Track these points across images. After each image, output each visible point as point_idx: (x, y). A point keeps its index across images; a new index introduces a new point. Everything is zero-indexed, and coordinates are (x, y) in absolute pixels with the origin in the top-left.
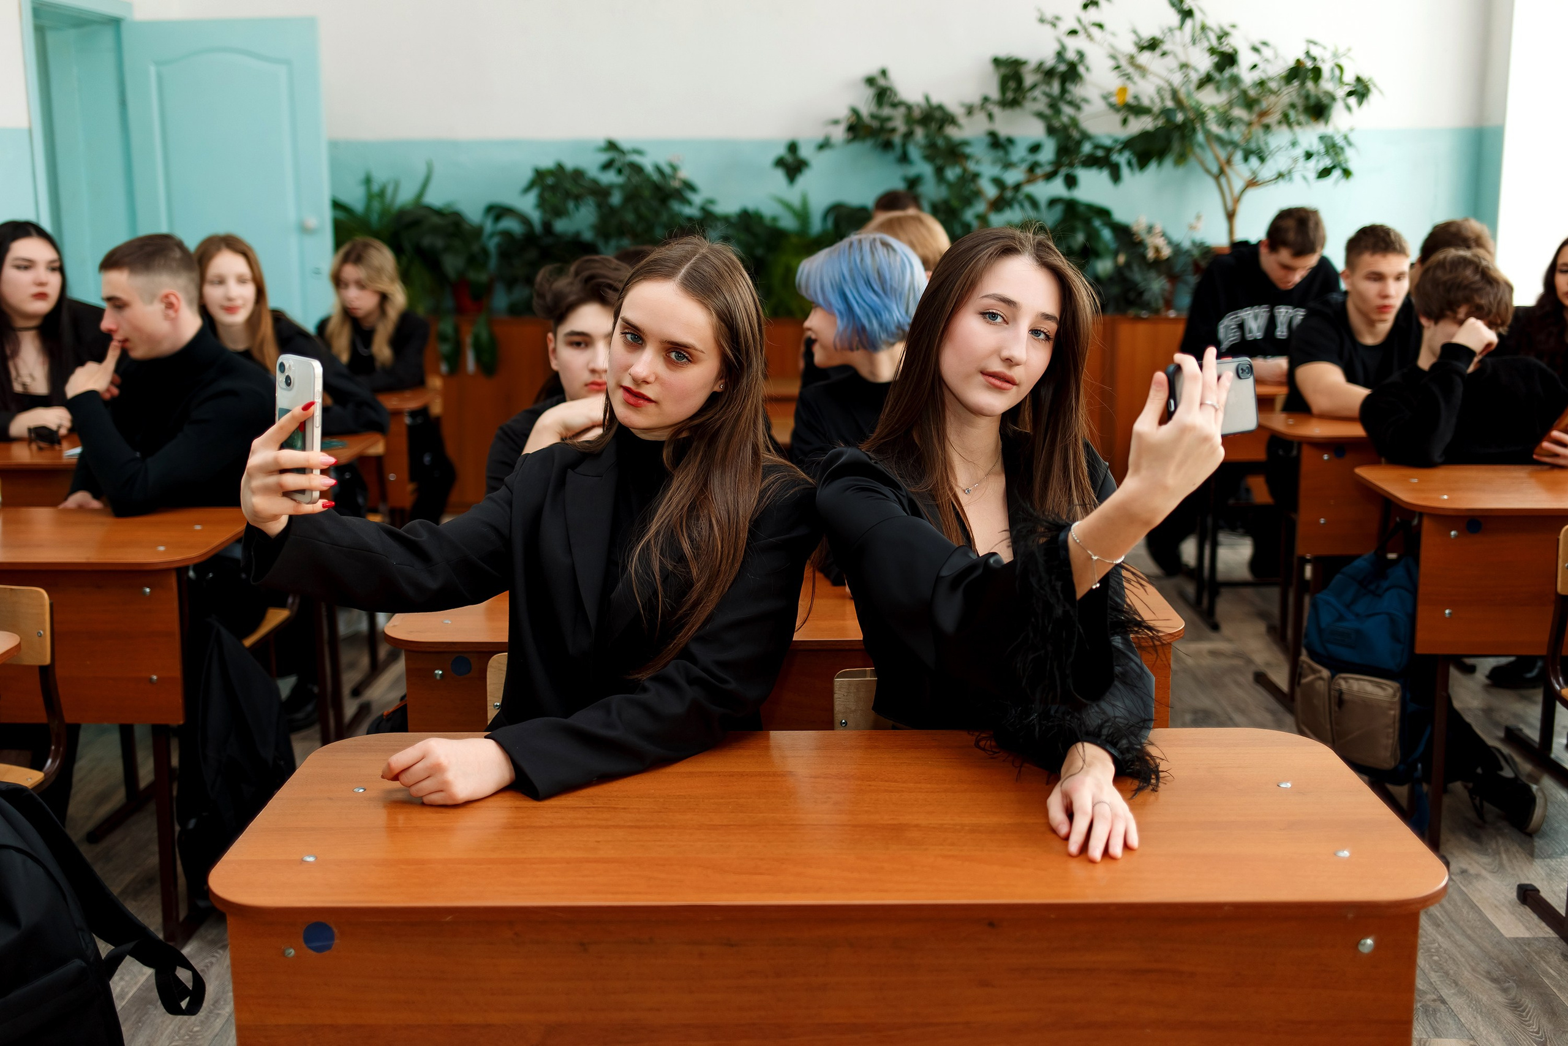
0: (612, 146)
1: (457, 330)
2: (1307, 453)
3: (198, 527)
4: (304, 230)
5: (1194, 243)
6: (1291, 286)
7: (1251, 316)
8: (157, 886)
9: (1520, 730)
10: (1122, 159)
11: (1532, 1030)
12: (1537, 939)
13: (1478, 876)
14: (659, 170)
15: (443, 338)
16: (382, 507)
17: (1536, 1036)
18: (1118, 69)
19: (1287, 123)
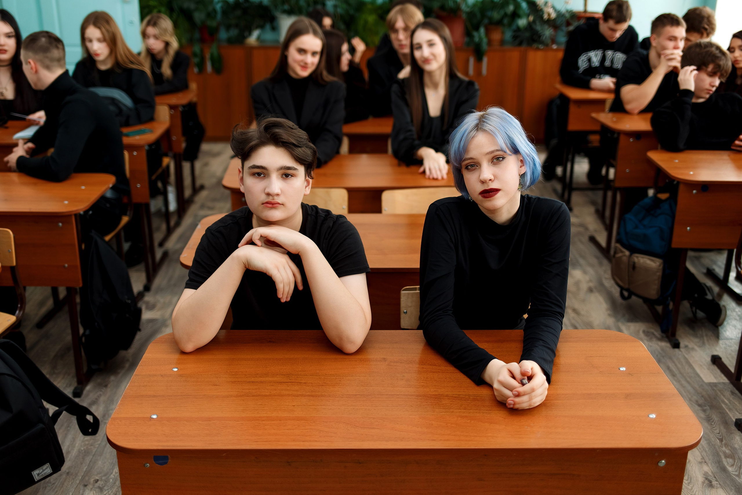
1: (202, 51)
2: (622, 138)
3: (83, 187)
4: (124, 1)
5: (567, 11)
6: (615, 39)
7: (594, 55)
8: (72, 353)
9: (714, 270)
11: (716, 432)
12: (719, 383)
13: (693, 349)
15: (195, 55)
16: (171, 154)
17: (718, 436)
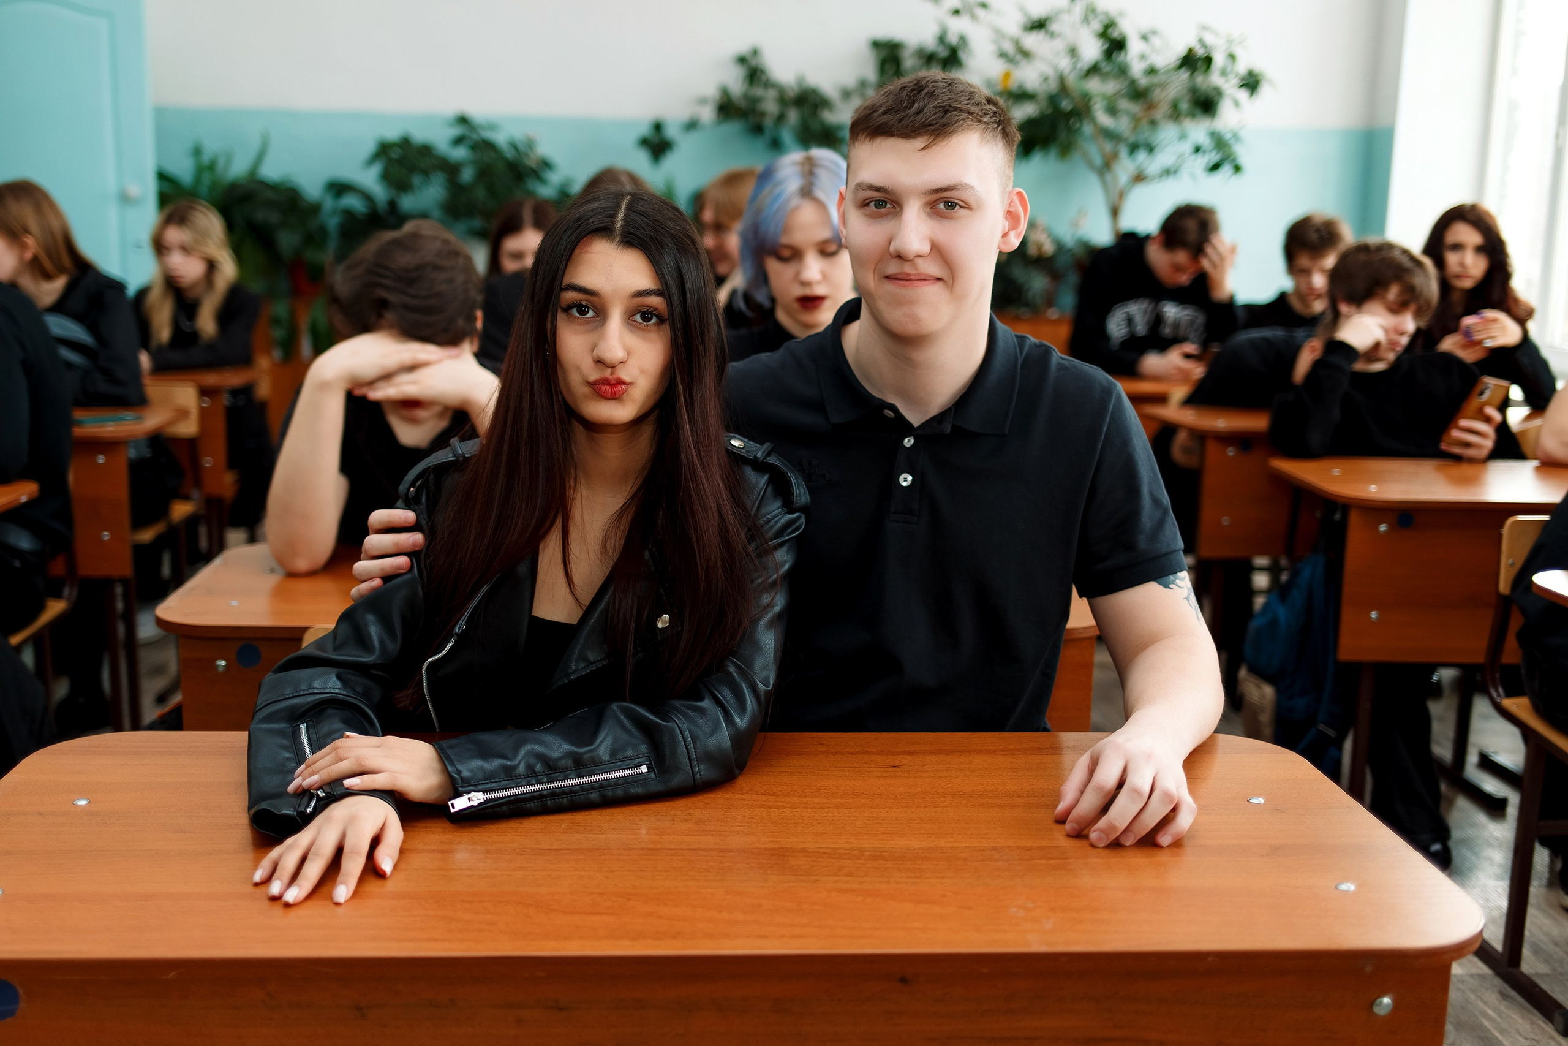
0: (463, 120)
1: (292, 313)
4: (125, 199)
5: (1077, 241)
7: (1136, 310)
14: (514, 146)
15: (276, 321)
18: (1003, 55)
19: (1175, 116)
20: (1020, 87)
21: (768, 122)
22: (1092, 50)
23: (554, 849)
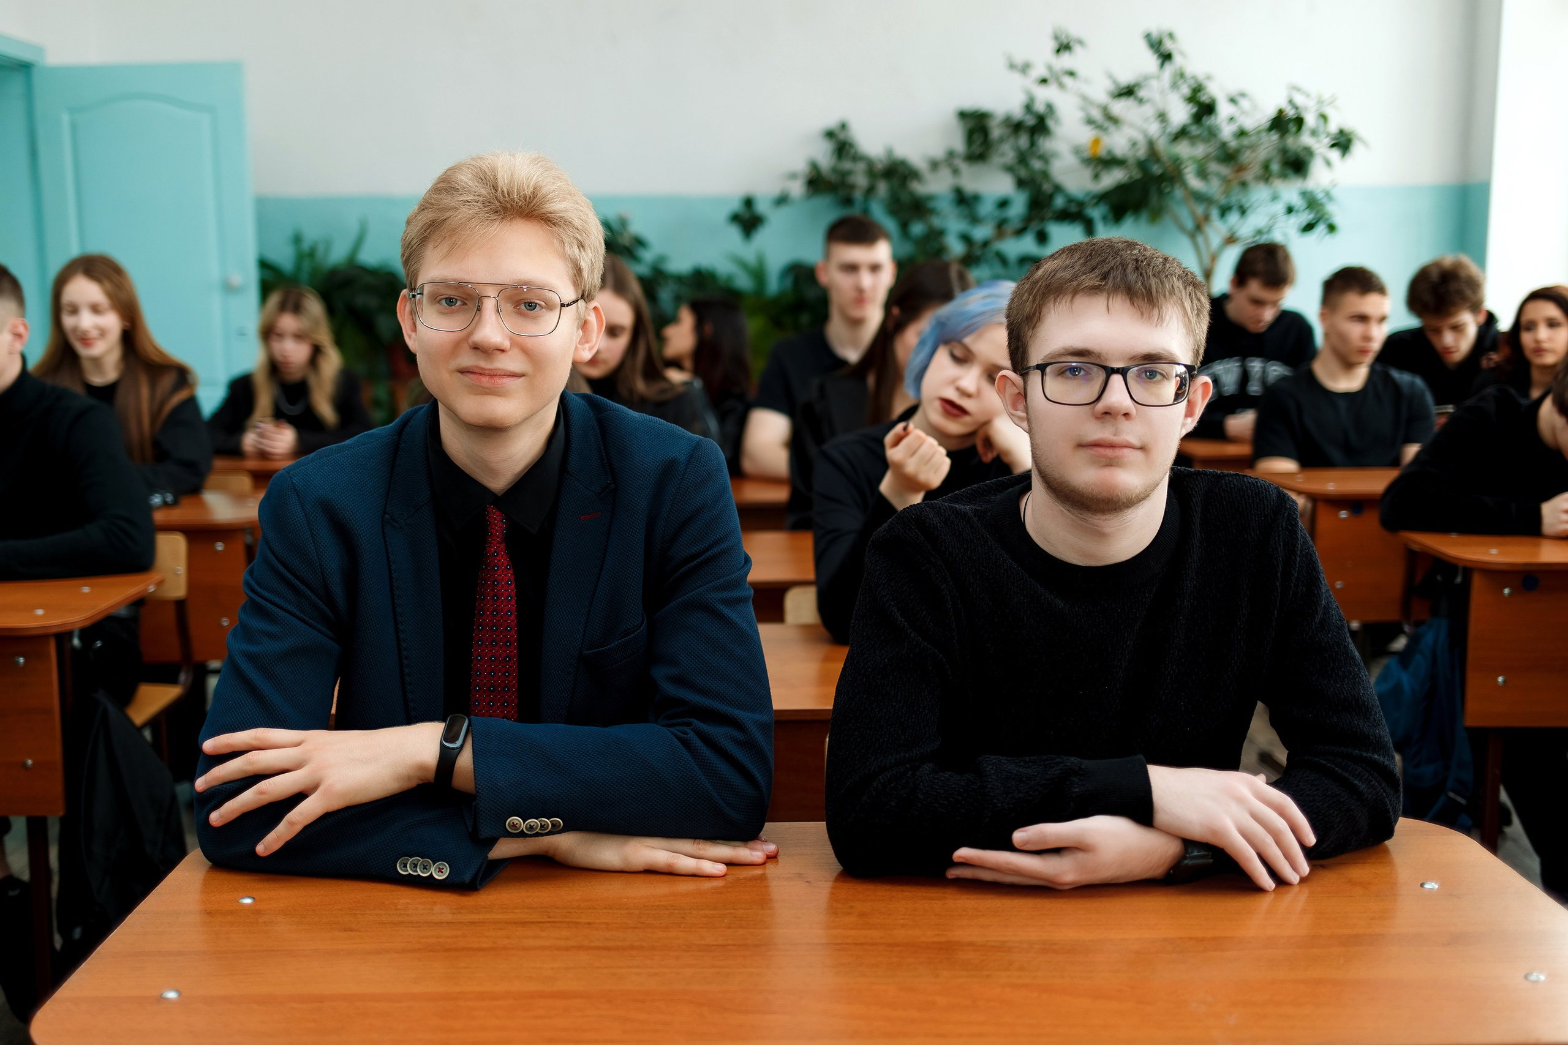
2: (1322, 510)
3: (86, 590)
4: (229, 289)
7: (1222, 371)
10: (1096, 213)
15: (377, 403)
18: (1090, 121)
19: (1266, 176)
20: (1109, 152)
21: (858, 195)
22: (1180, 114)
23: (722, 946)
